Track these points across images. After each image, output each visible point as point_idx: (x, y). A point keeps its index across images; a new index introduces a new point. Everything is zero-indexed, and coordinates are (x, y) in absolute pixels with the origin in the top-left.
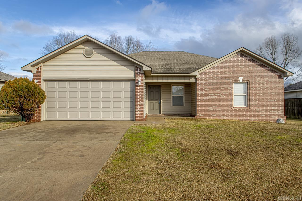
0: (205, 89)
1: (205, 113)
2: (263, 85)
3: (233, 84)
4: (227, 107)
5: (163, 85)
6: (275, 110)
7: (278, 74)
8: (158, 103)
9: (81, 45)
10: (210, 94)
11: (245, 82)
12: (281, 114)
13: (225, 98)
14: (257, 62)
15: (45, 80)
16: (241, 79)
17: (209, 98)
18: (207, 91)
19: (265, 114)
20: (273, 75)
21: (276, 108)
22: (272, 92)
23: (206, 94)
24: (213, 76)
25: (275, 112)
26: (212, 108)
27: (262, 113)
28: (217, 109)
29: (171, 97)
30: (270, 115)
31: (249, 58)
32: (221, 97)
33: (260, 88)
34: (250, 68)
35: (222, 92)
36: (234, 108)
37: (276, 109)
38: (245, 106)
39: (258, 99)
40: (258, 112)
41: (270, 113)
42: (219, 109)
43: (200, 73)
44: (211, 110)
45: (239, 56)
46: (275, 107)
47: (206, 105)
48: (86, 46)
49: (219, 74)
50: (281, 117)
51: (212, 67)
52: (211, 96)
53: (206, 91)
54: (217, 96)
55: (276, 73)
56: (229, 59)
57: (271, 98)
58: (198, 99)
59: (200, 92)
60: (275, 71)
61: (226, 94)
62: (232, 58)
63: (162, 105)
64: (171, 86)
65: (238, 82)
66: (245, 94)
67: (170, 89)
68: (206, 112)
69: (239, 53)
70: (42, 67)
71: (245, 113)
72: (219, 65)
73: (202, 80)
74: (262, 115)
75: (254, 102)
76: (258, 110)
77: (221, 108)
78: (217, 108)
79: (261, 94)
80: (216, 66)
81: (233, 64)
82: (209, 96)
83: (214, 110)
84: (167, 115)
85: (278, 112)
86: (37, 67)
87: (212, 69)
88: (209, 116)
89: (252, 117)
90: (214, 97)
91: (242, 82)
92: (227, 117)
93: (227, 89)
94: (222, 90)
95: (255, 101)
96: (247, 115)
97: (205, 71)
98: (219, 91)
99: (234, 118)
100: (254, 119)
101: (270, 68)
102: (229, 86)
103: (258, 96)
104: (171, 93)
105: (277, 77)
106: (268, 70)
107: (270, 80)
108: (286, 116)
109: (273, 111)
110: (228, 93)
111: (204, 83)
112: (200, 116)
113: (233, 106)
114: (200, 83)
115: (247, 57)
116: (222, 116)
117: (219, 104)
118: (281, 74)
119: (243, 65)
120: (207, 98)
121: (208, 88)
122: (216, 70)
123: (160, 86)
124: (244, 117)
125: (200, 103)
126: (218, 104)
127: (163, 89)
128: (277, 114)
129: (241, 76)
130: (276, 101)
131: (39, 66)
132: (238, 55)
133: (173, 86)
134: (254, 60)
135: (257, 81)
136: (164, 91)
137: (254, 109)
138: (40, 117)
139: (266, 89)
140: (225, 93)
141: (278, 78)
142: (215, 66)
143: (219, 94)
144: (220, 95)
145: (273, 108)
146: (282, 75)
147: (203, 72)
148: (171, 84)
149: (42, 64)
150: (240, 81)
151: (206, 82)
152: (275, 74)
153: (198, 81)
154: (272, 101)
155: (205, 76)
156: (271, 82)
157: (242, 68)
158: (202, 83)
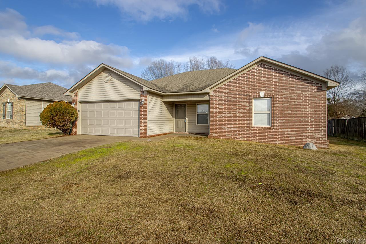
0: (220, 107)
1: (219, 133)
2: (293, 99)
3: (252, 100)
4: (245, 126)
5: (188, 104)
6: (312, 132)
7: (316, 85)
8: (184, 121)
9: (102, 72)
10: (224, 112)
11: (268, 97)
12: (320, 137)
13: (241, 116)
14: (284, 72)
15: (81, 102)
16: (262, 94)
17: (224, 116)
18: (221, 108)
19: (295, 137)
20: (308, 86)
21: (313, 129)
22: (307, 109)
23: (220, 113)
24: (228, 92)
25: (311, 134)
26: (227, 127)
27: (292, 135)
28: (233, 129)
29: (196, 115)
30: (304, 138)
31: (274, 68)
32: (237, 115)
33: (288, 104)
34: (274, 80)
35: (238, 110)
36: (253, 127)
37: (314, 131)
38: (268, 126)
39: (286, 118)
40: (285, 134)
41: (304, 135)
42: (235, 129)
43: (214, 90)
44: (226, 130)
45: (260, 66)
46: (311, 128)
47: (220, 124)
48: (105, 73)
49: (235, 89)
50: (322, 141)
51: (227, 83)
52: (226, 114)
53: (219, 108)
54: (232, 114)
55: (315, 83)
56: (247, 72)
57: (305, 117)
58: (212, 118)
59: (214, 110)
60: (312, 82)
61: (243, 112)
62: (251, 70)
63: (187, 123)
64: (196, 104)
65: (258, 98)
66: (269, 112)
67: (195, 107)
68: (220, 131)
69: (260, 63)
70: (78, 93)
71: (267, 134)
72: (236, 80)
73: (216, 97)
74: (291, 138)
75: (280, 121)
76: (285, 132)
77: (237, 128)
78: (232, 127)
79: (290, 111)
80: (232, 81)
81: (253, 77)
82: (224, 114)
83: (228, 130)
84: (191, 133)
85: (315, 135)
86: (74, 92)
87: (227, 84)
88: (223, 135)
89: (276, 139)
90: (229, 115)
91: (264, 98)
92: (245, 138)
93: (244, 107)
94: (239, 108)
95: (281, 119)
96: (270, 137)
97: (219, 87)
98: (235, 108)
99: (253, 139)
100: (279, 142)
101: (304, 78)
102: (247, 103)
103: (286, 113)
104: (196, 112)
105: (314, 88)
106: (302, 81)
107: (304, 93)
108: (329, 141)
109: (308, 132)
110: (245, 111)
111: (219, 101)
112: (213, 135)
113: (252, 125)
114: (214, 101)
115: (271, 67)
116: (238, 136)
117: (235, 123)
118: (321, 85)
119: (265, 78)
120: (222, 117)
121: (223, 106)
122: (231, 85)
123: (185, 105)
124: (266, 138)
125: (214, 122)
126: (233, 123)
127: (188, 107)
128: (314, 137)
129: (262, 91)
130: (313, 120)
131: (76, 91)
132: (258, 66)
133: (198, 104)
134: (280, 70)
135: (284, 96)
136: (189, 109)
137: (280, 130)
138: (76, 131)
139: (298, 104)
140: (242, 110)
141: (317, 90)
142: (230, 81)
143: (234, 112)
144: (237, 113)
145: (308, 129)
146: (323, 86)
147: (217, 89)
148: (196, 103)
149: (77, 90)
150: (261, 97)
151: (221, 99)
152: (313, 85)
153: (211, 98)
154: (307, 119)
155: (219, 93)
156: (306, 96)
157: (264, 80)
158: (216, 101)
